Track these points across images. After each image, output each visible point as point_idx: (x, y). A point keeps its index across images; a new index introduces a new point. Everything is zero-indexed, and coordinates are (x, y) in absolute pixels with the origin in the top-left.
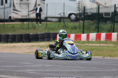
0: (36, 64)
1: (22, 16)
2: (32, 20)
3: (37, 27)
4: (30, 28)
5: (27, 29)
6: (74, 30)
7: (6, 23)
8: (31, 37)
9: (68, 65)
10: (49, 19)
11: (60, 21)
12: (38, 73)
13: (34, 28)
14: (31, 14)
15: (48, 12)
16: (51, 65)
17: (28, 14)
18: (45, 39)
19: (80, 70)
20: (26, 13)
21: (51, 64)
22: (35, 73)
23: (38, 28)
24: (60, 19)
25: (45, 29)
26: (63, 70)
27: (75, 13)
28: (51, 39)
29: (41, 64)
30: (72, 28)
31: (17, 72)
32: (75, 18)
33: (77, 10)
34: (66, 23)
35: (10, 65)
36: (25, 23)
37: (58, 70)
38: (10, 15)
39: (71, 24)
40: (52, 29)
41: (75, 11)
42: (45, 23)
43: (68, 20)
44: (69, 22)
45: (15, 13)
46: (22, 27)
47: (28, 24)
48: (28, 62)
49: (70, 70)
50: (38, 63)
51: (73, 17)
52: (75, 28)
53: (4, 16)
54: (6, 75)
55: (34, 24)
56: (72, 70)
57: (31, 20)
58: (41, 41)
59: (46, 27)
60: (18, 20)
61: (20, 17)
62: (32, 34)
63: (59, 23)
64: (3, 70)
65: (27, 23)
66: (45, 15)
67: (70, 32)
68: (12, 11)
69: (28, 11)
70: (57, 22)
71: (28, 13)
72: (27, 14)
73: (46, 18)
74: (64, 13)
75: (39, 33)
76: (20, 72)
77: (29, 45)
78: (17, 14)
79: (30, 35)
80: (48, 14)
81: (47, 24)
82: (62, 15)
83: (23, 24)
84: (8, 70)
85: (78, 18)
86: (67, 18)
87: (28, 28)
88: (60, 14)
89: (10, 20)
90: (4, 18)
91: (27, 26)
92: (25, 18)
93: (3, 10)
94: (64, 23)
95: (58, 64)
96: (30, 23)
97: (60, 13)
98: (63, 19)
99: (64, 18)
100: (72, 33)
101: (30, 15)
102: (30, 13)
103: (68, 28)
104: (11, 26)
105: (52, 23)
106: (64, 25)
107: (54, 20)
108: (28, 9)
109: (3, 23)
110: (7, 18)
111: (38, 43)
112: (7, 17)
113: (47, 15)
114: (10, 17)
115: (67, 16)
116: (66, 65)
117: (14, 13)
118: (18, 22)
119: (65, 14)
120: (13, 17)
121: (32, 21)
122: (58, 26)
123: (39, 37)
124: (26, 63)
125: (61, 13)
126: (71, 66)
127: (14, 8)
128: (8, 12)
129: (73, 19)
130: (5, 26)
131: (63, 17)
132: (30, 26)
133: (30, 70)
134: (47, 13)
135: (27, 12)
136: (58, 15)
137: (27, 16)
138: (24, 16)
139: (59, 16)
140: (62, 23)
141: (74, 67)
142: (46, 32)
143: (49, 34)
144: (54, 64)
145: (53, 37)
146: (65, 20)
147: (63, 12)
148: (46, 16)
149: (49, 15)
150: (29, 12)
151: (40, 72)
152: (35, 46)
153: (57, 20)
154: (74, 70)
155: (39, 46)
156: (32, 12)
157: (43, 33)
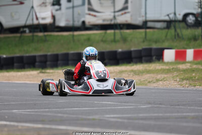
0: (123, 104)
1: (104, 20)
2: (121, 26)
3: (129, 39)
4: (118, 41)
5: (112, 41)
6: (193, 43)
7: (76, 33)
8: (118, 57)
9: (178, 105)
10: (149, 24)
11: (168, 27)
12: (126, 121)
13: (124, 40)
14: (118, 16)
15: (148, 12)
16: (150, 106)
17: (114, 17)
18: (144, 58)
19: (197, 114)
20: (110, 15)
21: (150, 103)
22: (120, 120)
23: (131, 40)
24: (169, 24)
25: (144, 42)
26: (168, 115)
27: (195, 12)
28: (154, 58)
29: (132, 104)
30: (190, 39)
31: (89, 120)
32: (193, 21)
33: (197, 7)
34: (178, 31)
35: (79, 108)
36: (109, 32)
38: (82, 19)
39: (188, 32)
40: (156, 42)
41: (195, 9)
42: (143, 31)
43: (183, 24)
44: (184, 28)
45: (92, 15)
46: (104, 39)
47: (115, 33)
48: (111, 102)
49: (179, 114)
50: (128, 103)
51: (191, 19)
52: (195, 39)
54: (70, 125)
55: (124, 32)
56: (184, 114)
57: (118, 27)
58: (136, 63)
59: (146, 37)
60: (97, 27)
61: (100, 22)
62: (120, 50)
63: (166, 30)
64: (65, 116)
65: (112, 31)
66: (143, 16)
67: (185, 47)
68: (87, 11)
69: (113, 10)
70: (164, 28)
71: (113, 14)
72: (111, 17)
73: (145, 22)
74: (175, 14)
75: (132, 49)
76: (94, 119)
77: (116, 70)
78: (95, 16)
79: (118, 52)
80: (148, 16)
81: (146, 32)
82: (172, 16)
83: (105, 33)
84: (74, 116)
85: (199, 21)
86: (180, 21)
87: (114, 41)
88: (168, 15)
89: (84, 27)
90: (73, 24)
91: (113, 37)
92: (108, 23)
93: (71, 10)
94: (175, 30)
95: (160, 104)
96: (117, 31)
97: (168, 13)
98: (174, 23)
99: (175, 21)
100: (190, 48)
101: (117, 18)
102: (117, 14)
103: (183, 39)
104: (85, 37)
105: (156, 30)
106: (176, 34)
107: (159, 25)
108: (113, 8)
109: (71, 33)
110: (78, 23)
112: (78, 21)
113: (146, 17)
114: (84, 22)
115: (180, 17)
116: (176, 105)
117: (90, 14)
118: (97, 30)
119: (177, 15)
120: (89, 22)
121: (121, 28)
122: (166, 36)
123: (133, 55)
124: (107, 103)
125: (171, 14)
126: (182, 107)
127: (90, 7)
128: (79, 14)
129: (191, 23)
130: (75, 38)
131: (174, 19)
132: (118, 37)
133: (112, 116)
134: (146, 13)
135: (112, 12)
136: (165, 16)
137: (111, 20)
138: (108, 20)
139: (167, 18)
140: (172, 31)
141: (189, 108)
142: (144, 47)
143: (150, 50)
144: (155, 104)
145: (156, 56)
146: (177, 24)
147: (173, 11)
148: (144, 19)
149: (150, 16)
150: (115, 12)
151: (129, 118)
152: (126, 71)
153: (164, 25)
154: (188, 114)
155: (132, 71)
156: (120, 13)
157: (140, 48)
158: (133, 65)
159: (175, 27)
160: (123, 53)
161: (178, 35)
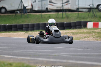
0: (69, 48)
1: (57, 7)
2: (66, 10)
3: (70, 17)
4: (64, 18)
5: (61, 18)
7: (43, 14)
8: (64, 25)
9: (97, 49)
10: (80, 10)
11: (89, 11)
13: (68, 17)
14: (64, 5)
15: (79, 4)
16: (82, 49)
17: (63, 6)
18: (77, 26)
22: (68, 56)
24: (90, 9)
25: (77, 18)
26: (92, 54)
28: (82, 26)
29: (73, 48)
30: (100, 17)
31: (53, 55)
34: (95, 13)
35: (47, 50)
36: (60, 13)
37: (88, 53)
38: (46, 7)
39: (99, 14)
40: (83, 18)
42: (77, 13)
43: (97, 10)
44: (97, 12)
45: (51, 5)
46: (57, 17)
48: (62, 47)
49: (98, 53)
50: (71, 48)
53: (42, 8)
54: (43, 58)
55: (67, 14)
57: (64, 11)
59: (78, 16)
60: (53, 11)
61: (55, 8)
62: (65, 22)
63: (89, 13)
64: (41, 53)
65: (61, 13)
66: (77, 6)
67: (98, 21)
68: (49, 3)
69: (62, 3)
70: (87, 12)
71: (62, 4)
73: (78, 9)
74: (93, 5)
75: (71, 22)
76: (55, 55)
77: (63, 32)
78: (53, 5)
79: (64, 23)
80: (79, 5)
81: (78, 14)
82: (91, 6)
83: (58, 14)
86: (95, 8)
87: (62, 18)
88: (89, 5)
89: (47, 11)
90: (42, 9)
91: (62, 16)
92: (59, 9)
93: (41, 2)
94: (93, 13)
95: (88, 48)
96: (64, 13)
99: (93, 8)
100: (100, 22)
101: (64, 6)
102: (64, 4)
103: (97, 17)
104: (48, 16)
105: (83, 13)
106: (93, 14)
107: (84, 10)
108: (62, 1)
109: (41, 14)
110: (44, 9)
111: (71, 30)
112: (44, 8)
113: (78, 6)
114: (47, 8)
115: (95, 6)
116: (95, 49)
117: (50, 4)
118: (53, 12)
120: (50, 8)
121: (66, 12)
122: (88, 16)
123: (72, 25)
124: (61, 48)
125: (91, 5)
126: (99, 50)
127: (50, 0)
128: (45, 4)
130: (43, 16)
131: (92, 7)
132: (64, 16)
133: (64, 54)
134: (78, 4)
135: (61, 4)
137: (61, 7)
138: (59, 8)
139: (89, 7)
140: (91, 13)
142: (78, 21)
143: (81, 22)
144: (85, 49)
145: (83, 25)
146: (94, 10)
147: (92, 3)
148: (77, 7)
150: (63, 3)
151: (73, 55)
152: (68, 33)
153: (87, 10)
155: (72, 33)
157: (75, 21)
158: (72, 30)
159: (93, 11)
160: (67, 24)
161: (94, 15)
